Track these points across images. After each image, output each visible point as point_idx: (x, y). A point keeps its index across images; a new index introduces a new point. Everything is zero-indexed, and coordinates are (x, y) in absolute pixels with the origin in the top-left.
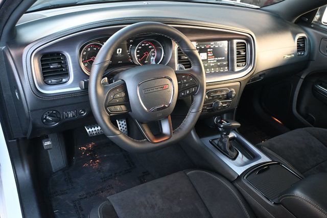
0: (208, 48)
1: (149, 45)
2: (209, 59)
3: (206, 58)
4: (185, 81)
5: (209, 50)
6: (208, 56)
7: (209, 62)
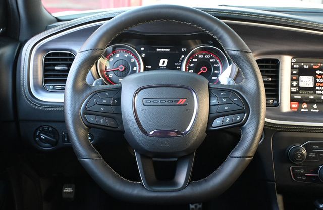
0: (317, 69)
1: (211, 58)
2: (317, 88)
3: (312, 85)
4: (224, 100)
5: (318, 72)
6: (315, 82)
7: (317, 92)
